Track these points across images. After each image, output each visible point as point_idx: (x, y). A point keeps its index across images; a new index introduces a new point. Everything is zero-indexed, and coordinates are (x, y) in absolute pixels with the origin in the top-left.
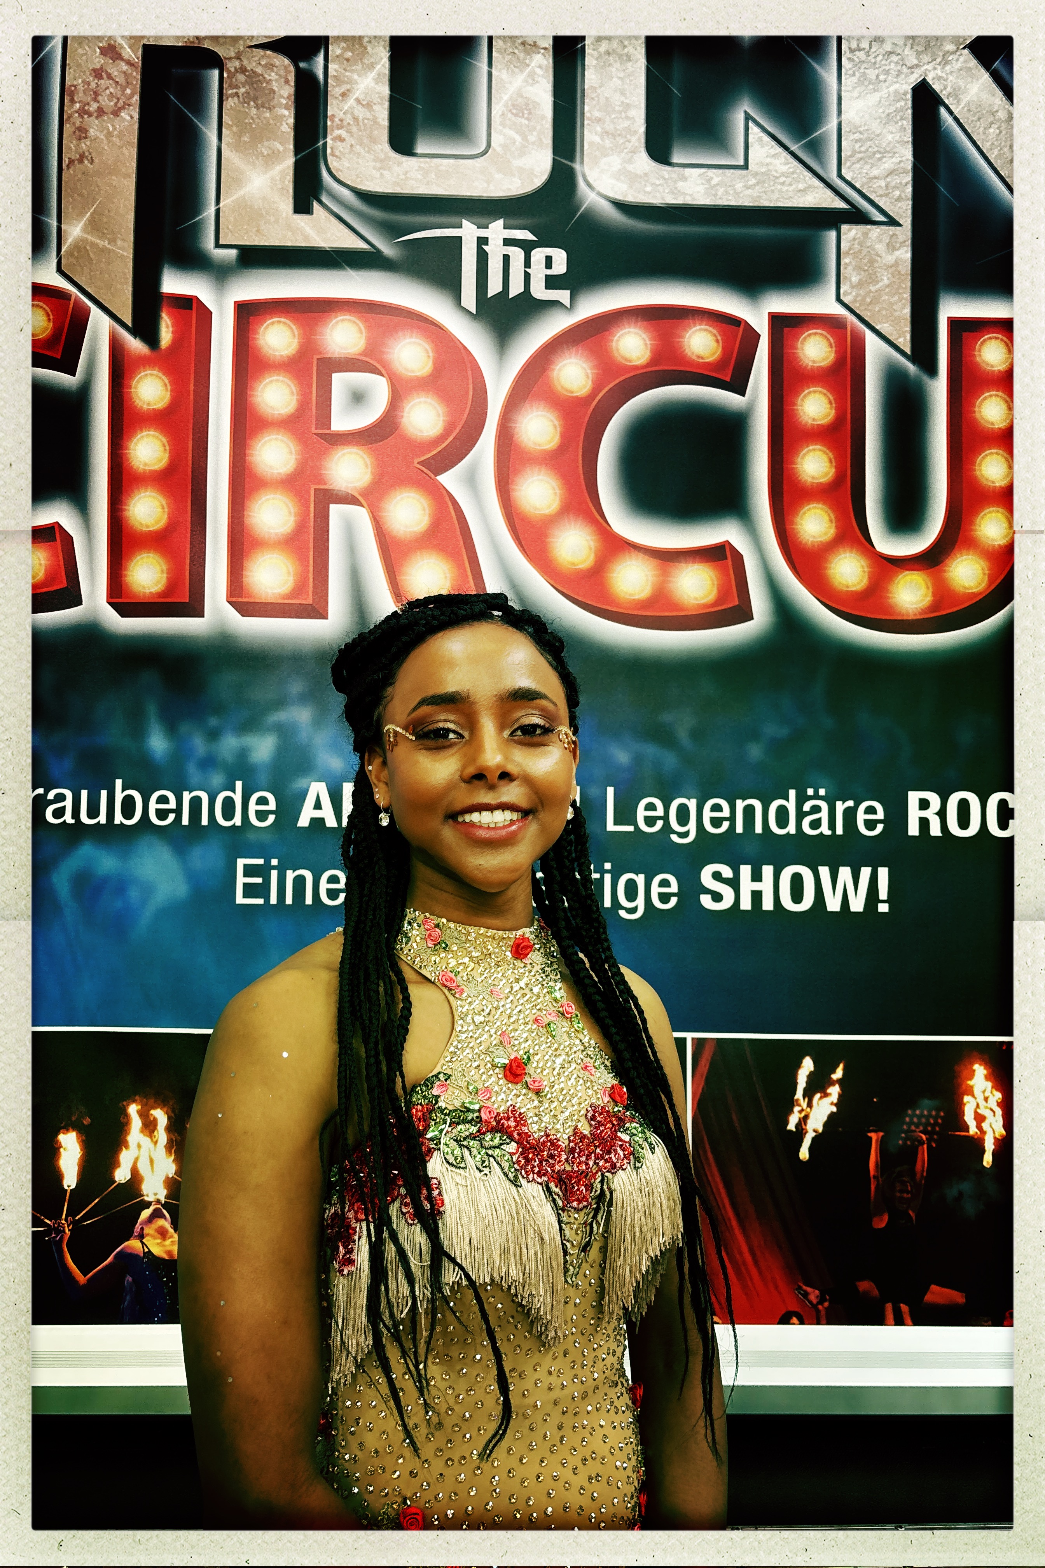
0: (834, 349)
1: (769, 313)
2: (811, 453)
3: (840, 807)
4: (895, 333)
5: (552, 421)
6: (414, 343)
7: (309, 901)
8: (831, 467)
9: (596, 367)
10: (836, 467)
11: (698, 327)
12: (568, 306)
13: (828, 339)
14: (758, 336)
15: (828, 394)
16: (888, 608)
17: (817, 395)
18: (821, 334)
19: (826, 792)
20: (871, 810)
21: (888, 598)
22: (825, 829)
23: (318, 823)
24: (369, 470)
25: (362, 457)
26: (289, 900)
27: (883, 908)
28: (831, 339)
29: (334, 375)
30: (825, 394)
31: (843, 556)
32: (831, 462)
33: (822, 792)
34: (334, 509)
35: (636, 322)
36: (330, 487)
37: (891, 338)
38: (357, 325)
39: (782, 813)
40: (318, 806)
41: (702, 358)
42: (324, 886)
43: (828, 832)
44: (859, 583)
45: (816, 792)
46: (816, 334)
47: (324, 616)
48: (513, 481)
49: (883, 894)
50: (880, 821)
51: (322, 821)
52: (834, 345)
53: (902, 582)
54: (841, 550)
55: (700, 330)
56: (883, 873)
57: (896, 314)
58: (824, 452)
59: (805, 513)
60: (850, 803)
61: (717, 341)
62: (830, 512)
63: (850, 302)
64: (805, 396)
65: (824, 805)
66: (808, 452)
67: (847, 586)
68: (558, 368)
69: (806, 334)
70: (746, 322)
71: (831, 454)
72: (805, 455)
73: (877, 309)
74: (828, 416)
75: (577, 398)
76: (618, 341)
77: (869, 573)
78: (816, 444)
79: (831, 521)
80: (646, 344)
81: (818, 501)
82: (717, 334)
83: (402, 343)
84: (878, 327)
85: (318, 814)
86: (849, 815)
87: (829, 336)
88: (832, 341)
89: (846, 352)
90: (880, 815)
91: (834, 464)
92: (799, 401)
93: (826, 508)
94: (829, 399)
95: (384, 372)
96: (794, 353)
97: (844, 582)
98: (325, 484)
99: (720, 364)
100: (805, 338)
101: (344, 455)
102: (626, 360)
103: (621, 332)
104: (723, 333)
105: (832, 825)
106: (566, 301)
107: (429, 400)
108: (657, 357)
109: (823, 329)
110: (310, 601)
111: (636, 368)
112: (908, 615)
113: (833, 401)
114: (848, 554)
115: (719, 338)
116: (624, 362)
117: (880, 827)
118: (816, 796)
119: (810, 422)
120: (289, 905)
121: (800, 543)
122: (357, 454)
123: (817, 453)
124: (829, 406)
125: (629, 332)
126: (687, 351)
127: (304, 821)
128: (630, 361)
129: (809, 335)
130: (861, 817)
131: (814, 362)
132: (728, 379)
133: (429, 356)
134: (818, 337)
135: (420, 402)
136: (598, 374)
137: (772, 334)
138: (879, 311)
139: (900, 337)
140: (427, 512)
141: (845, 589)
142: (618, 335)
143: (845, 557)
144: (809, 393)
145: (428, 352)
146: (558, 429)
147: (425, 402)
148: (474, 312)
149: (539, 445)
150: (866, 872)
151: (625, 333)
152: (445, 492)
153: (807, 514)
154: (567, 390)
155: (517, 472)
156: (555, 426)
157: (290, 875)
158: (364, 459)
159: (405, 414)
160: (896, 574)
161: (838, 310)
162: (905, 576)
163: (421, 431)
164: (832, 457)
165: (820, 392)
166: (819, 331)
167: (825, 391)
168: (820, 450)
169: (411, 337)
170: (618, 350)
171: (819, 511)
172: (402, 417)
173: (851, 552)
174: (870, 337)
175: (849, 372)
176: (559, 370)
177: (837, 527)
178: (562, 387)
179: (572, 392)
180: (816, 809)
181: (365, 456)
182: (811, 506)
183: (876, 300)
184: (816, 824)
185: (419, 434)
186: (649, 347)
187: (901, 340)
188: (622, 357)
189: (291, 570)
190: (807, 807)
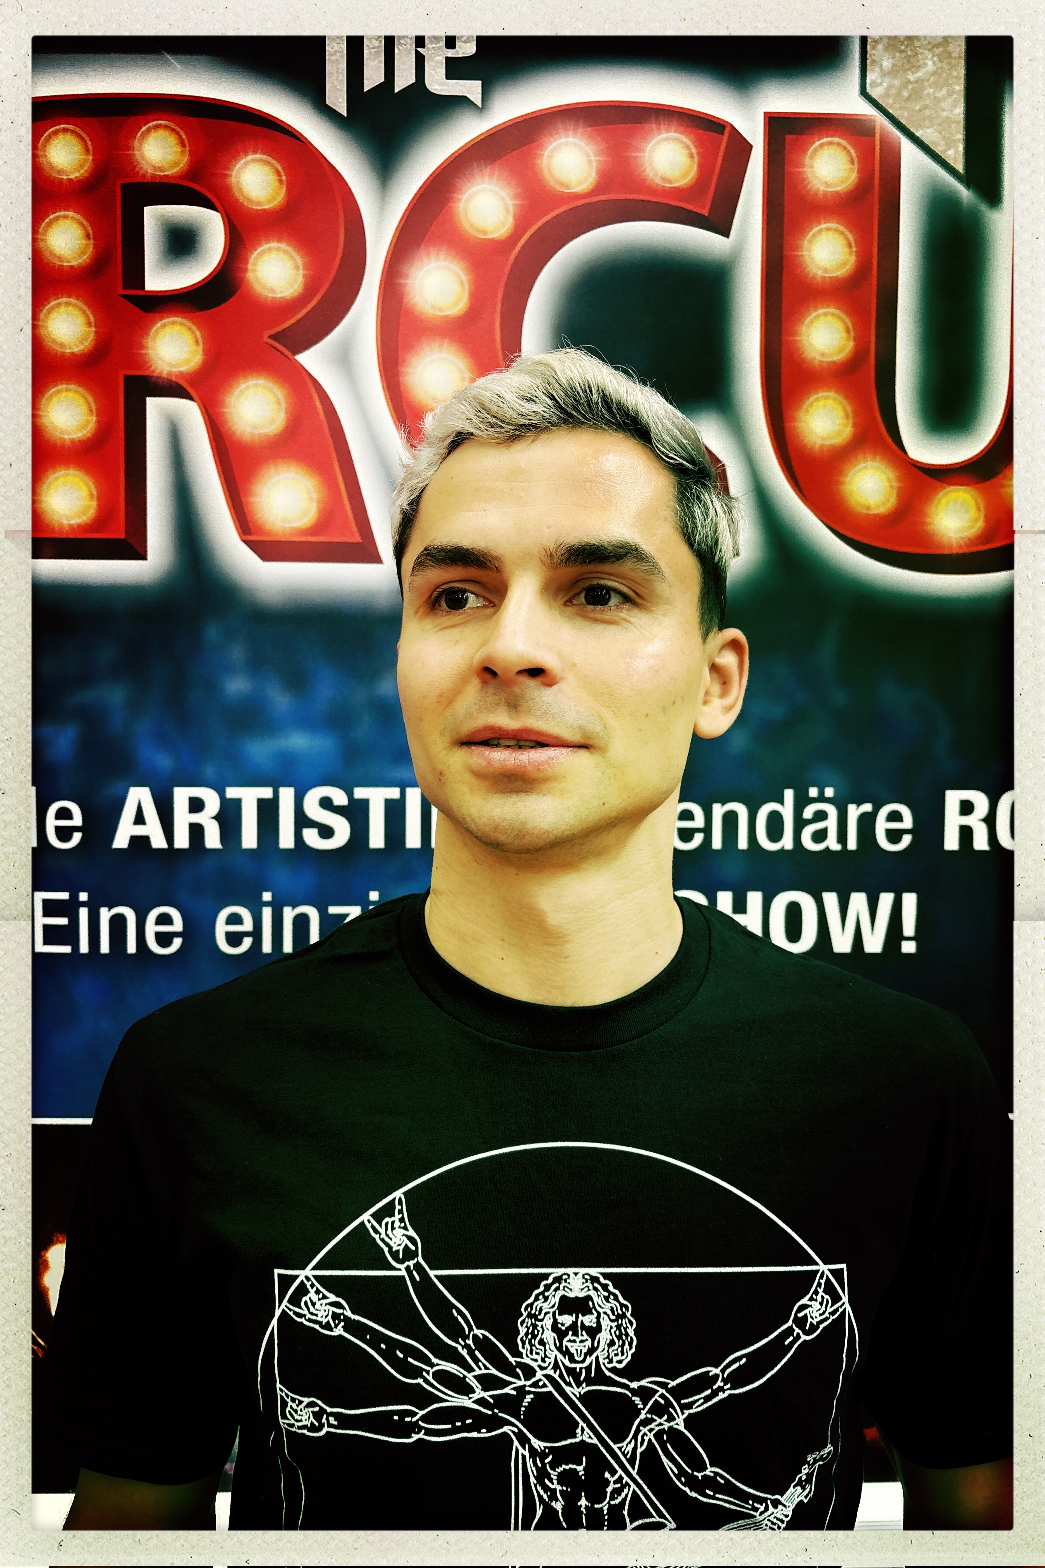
0: (856, 166)
1: (765, 113)
2: (822, 319)
3: (854, 812)
4: (943, 143)
5: (457, 275)
6: (260, 160)
7: (132, 948)
8: (848, 339)
9: (517, 196)
10: (855, 339)
11: (664, 135)
12: (479, 104)
13: (848, 152)
14: (750, 147)
15: (847, 232)
16: (924, 536)
17: (831, 233)
18: (839, 144)
19: (836, 792)
20: (895, 816)
21: (924, 524)
22: (832, 843)
23: (140, 843)
24: (200, 348)
25: (190, 329)
26: (105, 948)
27: (908, 947)
28: (852, 151)
29: (145, 208)
30: (842, 233)
31: (863, 465)
32: (848, 331)
33: (829, 792)
34: (152, 403)
35: (575, 129)
36: (147, 373)
37: (939, 150)
38: (178, 133)
39: (775, 820)
40: (140, 819)
41: (670, 181)
42: (151, 928)
43: (836, 847)
44: (883, 504)
45: (821, 793)
46: (831, 143)
47: (143, 556)
48: (404, 361)
49: (909, 927)
50: (906, 831)
51: (146, 839)
52: (856, 160)
53: (944, 501)
54: (860, 457)
55: (666, 139)
56: (910, 901)
57: (945, 114)
58: (839, 318)
59: (811, 404)
60: (867, 807)
61: (691, 155)
62: (846, 403)
63: (880, 97)
64: (814, 236)
65: (831, 811)
66: (817, 317)
67: (868, 508)
68: (465, 197)
69: (817, 143)
70: (732, 125)
71: (848, 320)
72: (811, 322)
73: (918, 107)
74: (845, 264)
75: (493, 242)
76: (550, 157)
77: (899, 489)
78: (828, 306)
79: (847, 416)
80: (590, 161)
81: (830, 389)
82: (692, 146)
83: (243, 161)
84: (918, 134)
85: (140, 831)
86: (867, 823)
87: (849, 147)
88: (854, 154)
89: (873, 171)
90: (908, 823)
91: (852, 334)
92: (805, 243)
93: (840, 398)
94: (847, 239)
95: (217, 205)
96: (800, 173)
97: (864, 502)
98: (139, 368)
99: (697, 188)
100: (815, 150)
101: (164, 326)
102: (562, 184)
103: (555, 144)
104: (700, 143)
105: (842, 837)
106: (477, 98)
107: (283, 246)
108: (606, 181)
109: (840, 137)
110: (121, 535)
111: (576, 196)
112: (951, 547)
113: (853, 243)
114: (869, 463)
115: (694, 151)
116: (559, 188)
117: (907, 839)
118: (821, 798)
119: (820, 273)
120: (105, 955)
121: (805, 446)
122: (182, 324)
123: (830, 318)
124: (847, 250)
125: (567, 144)
126: (648, 170)
127: (121, 841)
128: (568, 187)
129: (822, 145)
130: (882, 825)
131: (827, 185)
132: (705, 212)
133: (281, 181)
134: (834, 147)
135: (270, 249)
136: (521, 205)
137: (769, 144)
138: (920, 111)
139: (949, 149)
140: (284, 406)
141: (864, 511)
142: (550, 148)
143: (866, 468)
144: (820, 232)
145: (279, 174)
146: (467, 287)
147: (278, 249)
148: (345, 115)
149: (440, 309)
150: (886, 900)
151: (561, 145)
152: (308, 380)
153: (814, 407)
154: (478, 230)
155: (410, 347)
156: (462, 282)
157: (105, 915)
158: (193, 333)
159: (250, 267)
160: (935, 491)
161: (864, 109)
162: (947, 494)
163: (273, 291)
164: (850, 324)
165: (836, 230)
166: (836, 140)
167: (842, 228)
168: (834, 315)
169: (255, 152)
170: (549, 169)
171: (830, 402)
172: (246, 270)
173: (874, 460)
174: (908, 150)
175: (876, 199)
176: (467, 201)
177: (855, 425)
178: (472, 225)
179: (484, 233)
180: (821, 816)
181: (194, 328)
182: (820, 395)
183: (916, 95)
184: (820, 836)
185: (270, 295)
186: (594, 164)
187: (951, 152)
188: (556, 181)
189: (95, 492)
190: (808, 813)
